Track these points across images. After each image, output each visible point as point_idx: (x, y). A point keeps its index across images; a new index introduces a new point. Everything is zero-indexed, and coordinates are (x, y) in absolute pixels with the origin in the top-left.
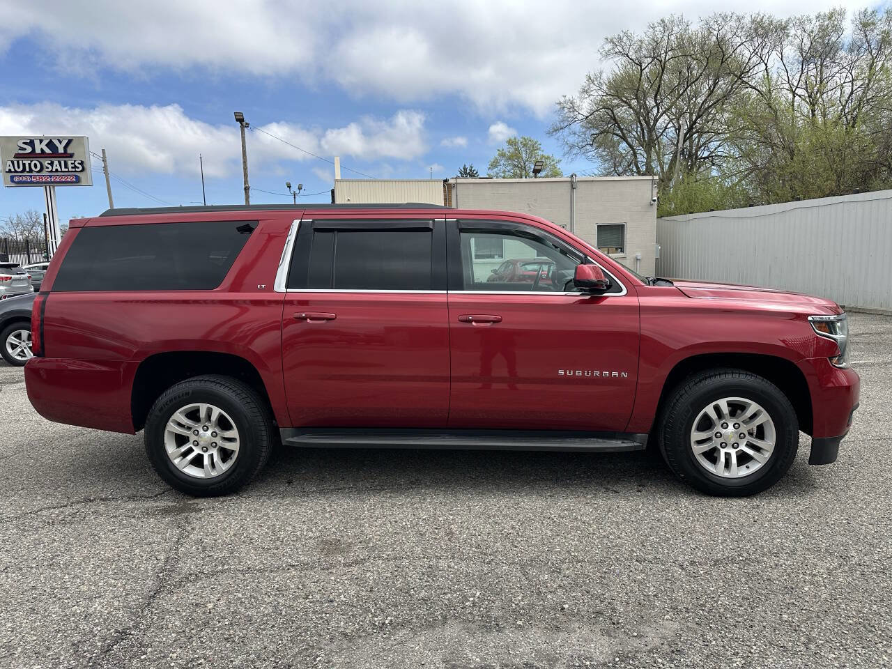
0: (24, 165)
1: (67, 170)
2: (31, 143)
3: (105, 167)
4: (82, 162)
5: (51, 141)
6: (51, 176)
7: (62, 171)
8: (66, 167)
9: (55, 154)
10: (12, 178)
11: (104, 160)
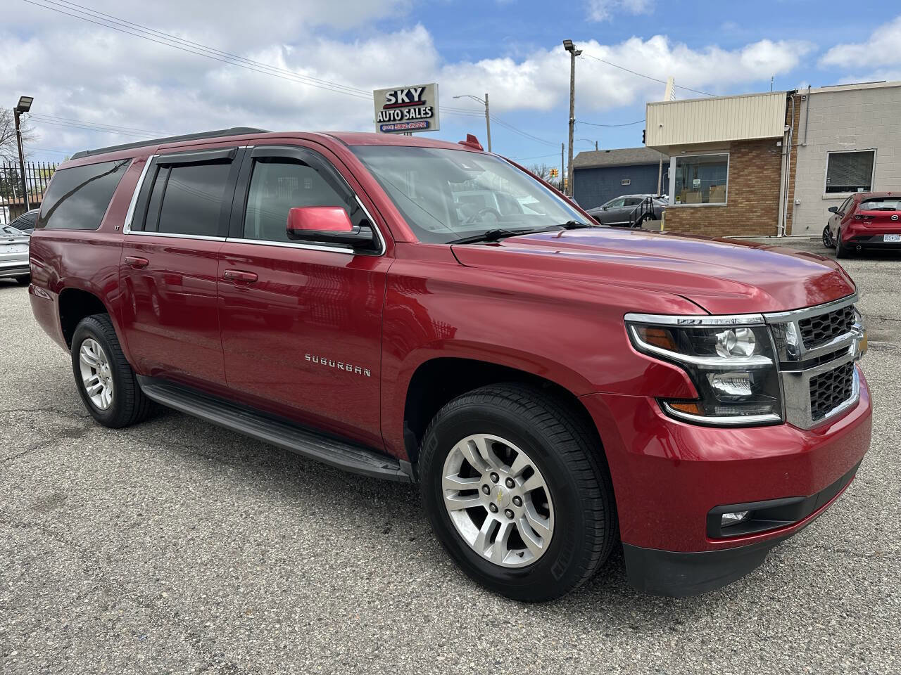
0: (390, 114)
1: (419, 116)
2: (395, 95)
3: (487, 111)
4: (432, 108)
5: (409, 92)
6: (408, 123)
7: (416, 118)
8: (420, 114)
9: (412, 103)
10: (381, 126)
11: (487, 105)
